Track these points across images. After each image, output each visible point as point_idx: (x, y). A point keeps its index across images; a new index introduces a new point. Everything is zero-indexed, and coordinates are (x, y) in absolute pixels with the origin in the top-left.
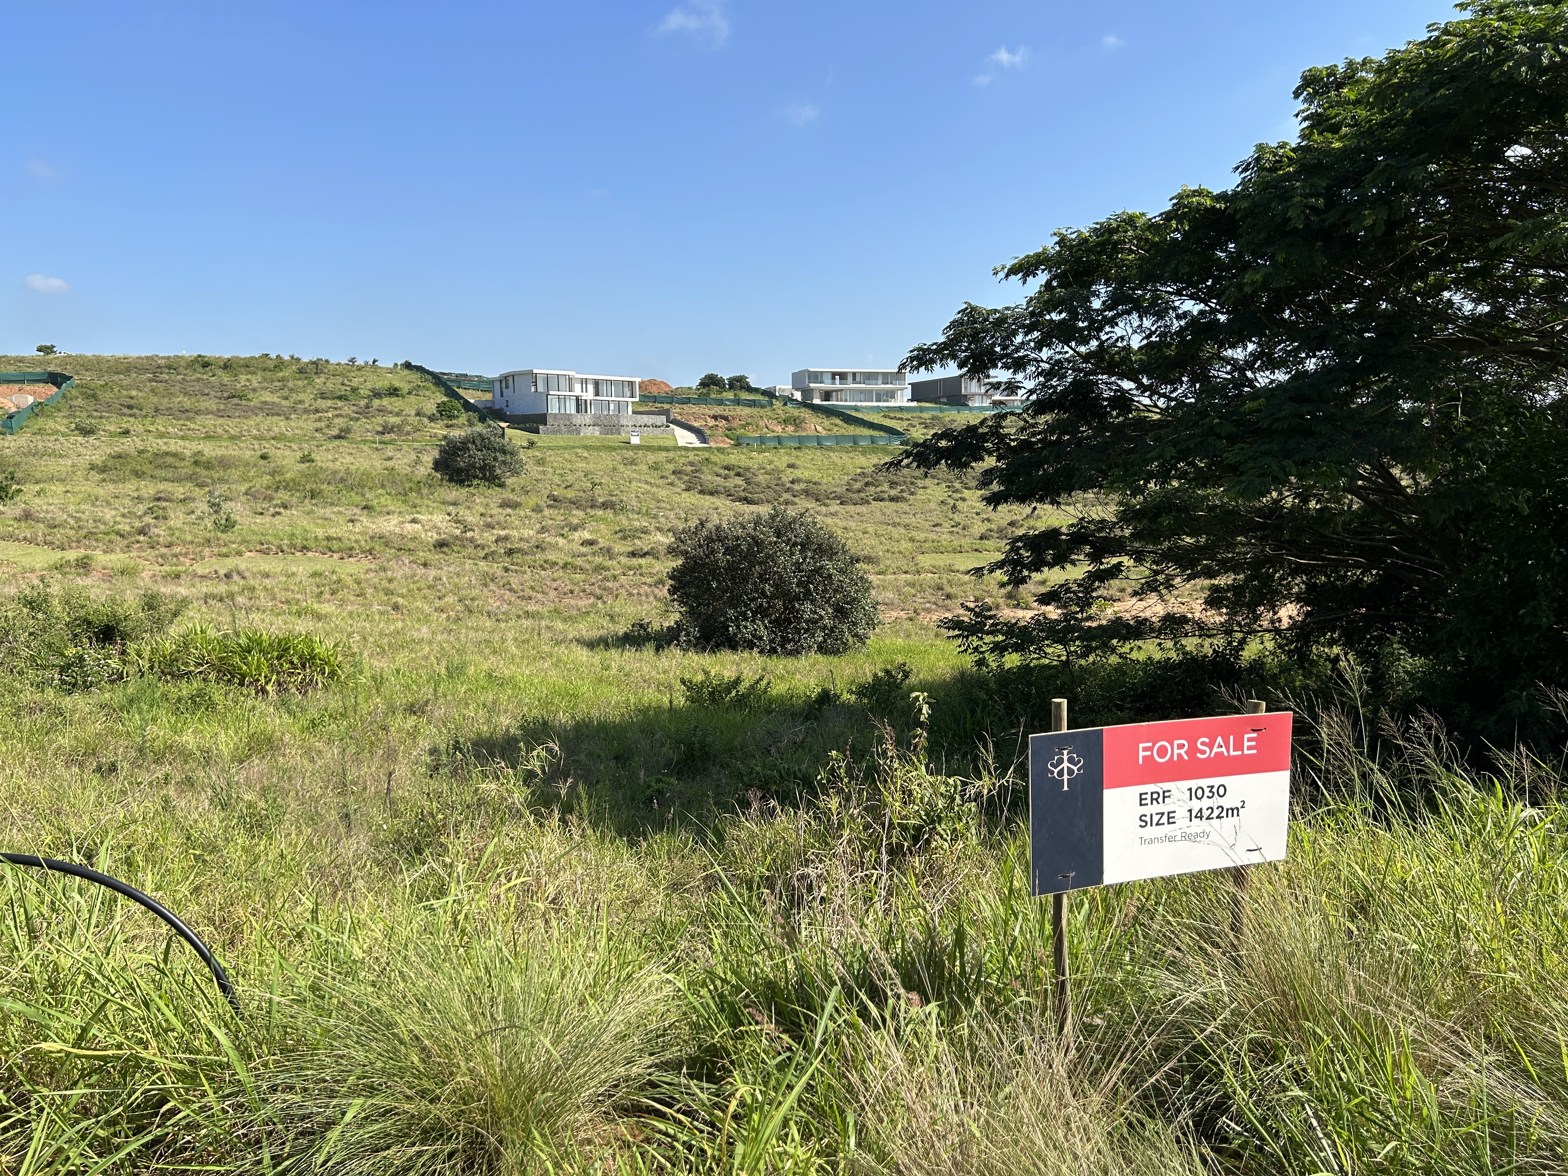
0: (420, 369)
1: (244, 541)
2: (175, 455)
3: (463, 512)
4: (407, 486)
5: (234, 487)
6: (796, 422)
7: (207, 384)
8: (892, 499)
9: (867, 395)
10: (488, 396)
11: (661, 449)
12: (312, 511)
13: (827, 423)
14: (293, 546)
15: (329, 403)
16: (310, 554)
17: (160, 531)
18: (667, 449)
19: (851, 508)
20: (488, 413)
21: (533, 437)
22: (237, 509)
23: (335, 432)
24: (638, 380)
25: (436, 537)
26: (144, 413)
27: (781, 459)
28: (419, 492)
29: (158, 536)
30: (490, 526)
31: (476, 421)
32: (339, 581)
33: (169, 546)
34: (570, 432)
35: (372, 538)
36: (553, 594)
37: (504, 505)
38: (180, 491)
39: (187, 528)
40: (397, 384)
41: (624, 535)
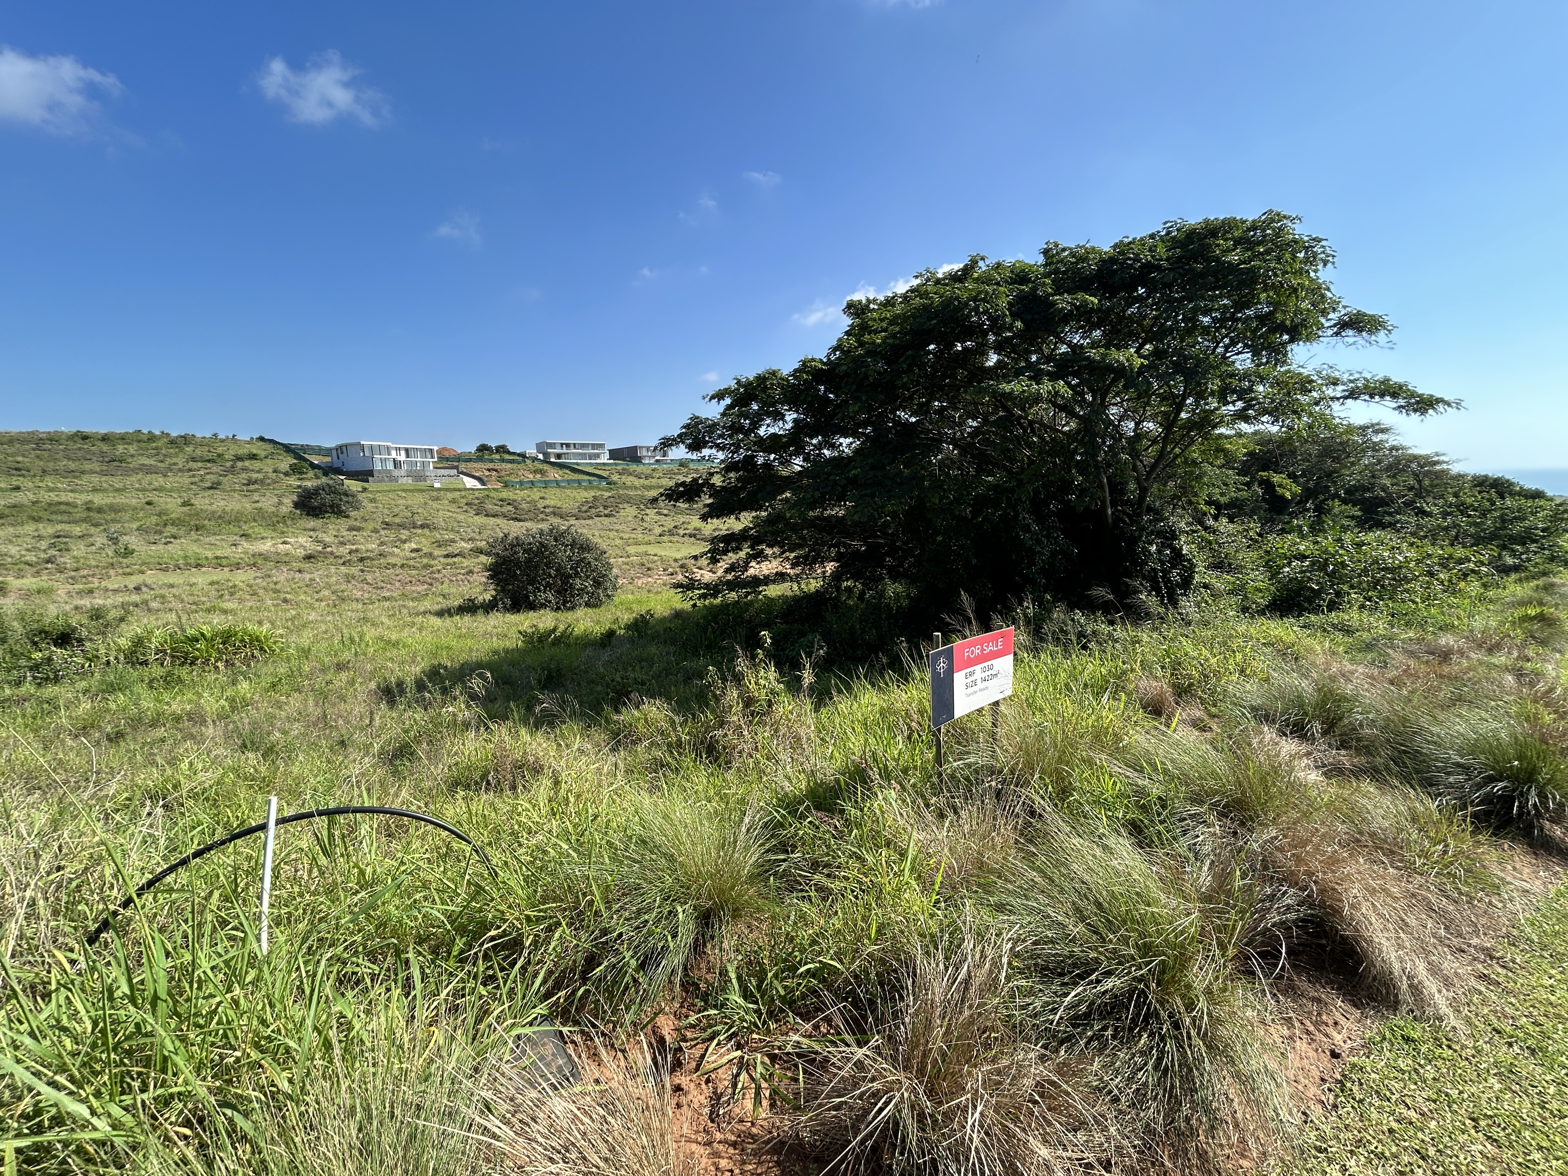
0: (272, 441)
1: (143, 564)
2: (68, 504)
3: (321, 535)
4: (275, 519)
5: (126, 525)
6: (542, 472)
7: (88, 451)
8: (606, 516)
9: (583, 456)
10: (328, 459)
11: (455, 490)
12: (199, 540)
13: (561, 472)
14: (187, 564)
15: (200, 464)
16: (204, 569)
17: (66, 560)
18: (460, 490)
19: (582, 522)
20: (328, 470)
21: (365, 485)
22: (133, 541)
23: (209, 484)
24: (436, 448)
25: (303, 553)
26: (32, 473)
27: (535, 494)
28: (285, 523)
29: (65, 563)
30: (343, 544)
31: (321, 475)
32: (235, 586)
33: (77, 570)
34: (391, 481)
35: (253, 556)
36: (398, 584)
37: (351, 529)
38: (77, 530)
39: (91, 556)
40: (255, 452)
41: (439, 544)
